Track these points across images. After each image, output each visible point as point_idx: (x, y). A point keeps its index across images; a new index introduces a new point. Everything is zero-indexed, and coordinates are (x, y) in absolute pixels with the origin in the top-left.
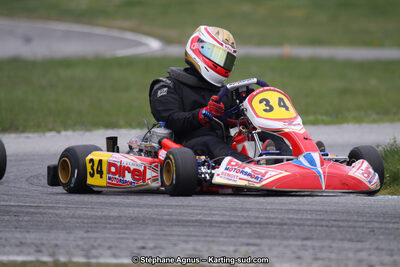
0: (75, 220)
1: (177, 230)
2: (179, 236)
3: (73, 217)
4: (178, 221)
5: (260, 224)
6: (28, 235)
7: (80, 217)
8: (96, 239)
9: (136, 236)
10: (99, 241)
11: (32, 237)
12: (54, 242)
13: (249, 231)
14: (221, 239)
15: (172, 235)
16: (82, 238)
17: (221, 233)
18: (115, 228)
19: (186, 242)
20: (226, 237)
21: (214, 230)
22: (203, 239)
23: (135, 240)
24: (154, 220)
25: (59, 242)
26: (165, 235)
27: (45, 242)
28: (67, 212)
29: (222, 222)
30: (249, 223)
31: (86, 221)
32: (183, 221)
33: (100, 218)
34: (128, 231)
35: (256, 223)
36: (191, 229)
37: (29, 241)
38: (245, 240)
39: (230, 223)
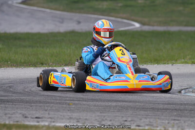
0: (95, 107)
1: (142, 112)
2: (142, 115)
3: (95, 106)
4: (143, 108)
5: (181, 110)
6: (73, 114)
7: (98, 106)
8: (104, 116)
9: (123, 115)
10: (106, 118)
11: (75, 115)
12: (85, 118)
13: (175, 114)
14: (162, 117)
15: (139, 115)
16: (98, 116)
17: (162, 114)
18: (113, 111)
19: (146, 118)
20: (165, 116)
21: (159, 113)
22: (154, 117)
23: (123, 117)
24: (132, 108)
25: (87, 118)
26: (137, 115)
27: (82, 117)
28: (92, 103)
29: (163, 109)
30: (176, 110)
31: (100, 108)
32: (145, 108)
33: (107, 106)
34: (119, 113)
35: (179, 110)
36: (149, 112)
37: (74, 117)
38: (173, 118)
39: (167, 109)
